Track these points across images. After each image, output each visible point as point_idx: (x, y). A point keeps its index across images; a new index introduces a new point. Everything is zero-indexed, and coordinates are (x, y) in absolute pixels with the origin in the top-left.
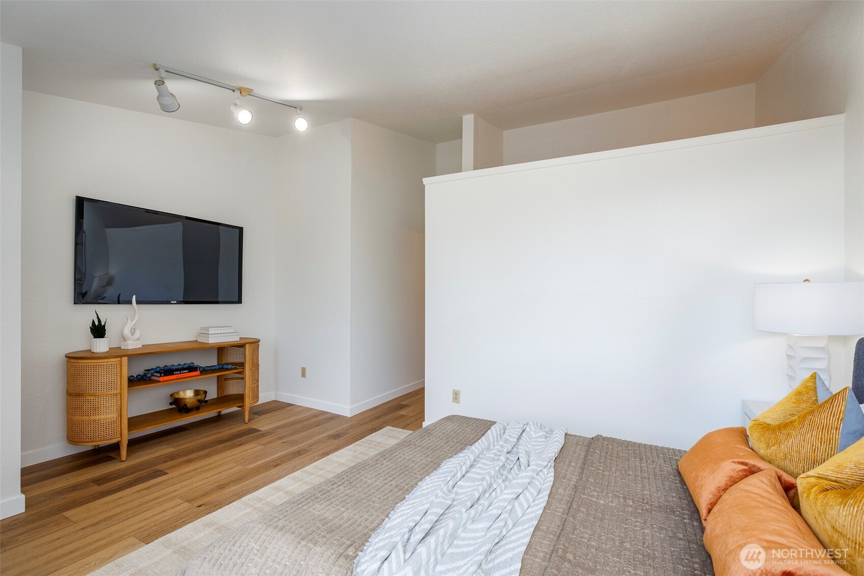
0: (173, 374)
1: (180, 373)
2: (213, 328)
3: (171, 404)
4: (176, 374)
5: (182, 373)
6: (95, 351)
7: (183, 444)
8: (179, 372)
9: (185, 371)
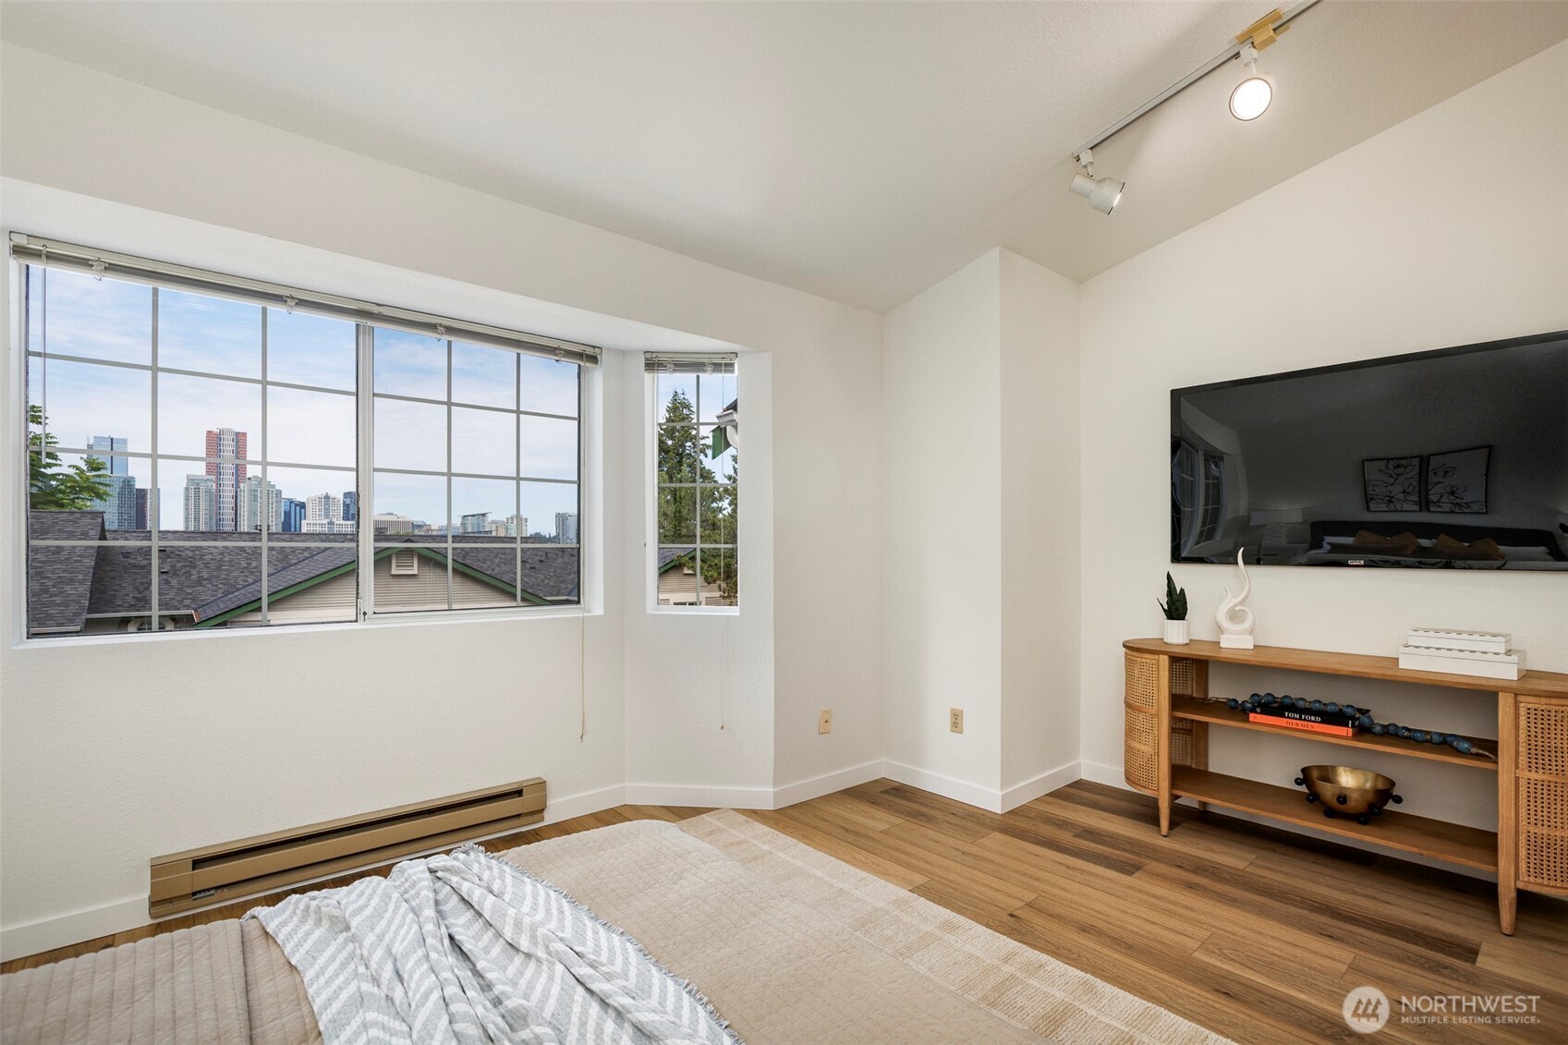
0: (1284, 716)
1: (1300, 719)
2: (1432, 634)
3: (1298, 782)
4: (1288, 717)
5: (1305, 720)
6: (1169, 641)
7: (1276, 871)
8: (1298, 716)
9: (1313, 718)
